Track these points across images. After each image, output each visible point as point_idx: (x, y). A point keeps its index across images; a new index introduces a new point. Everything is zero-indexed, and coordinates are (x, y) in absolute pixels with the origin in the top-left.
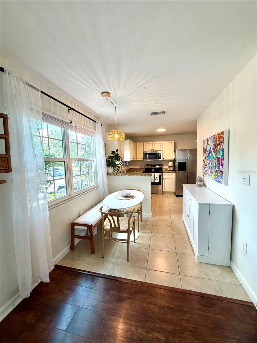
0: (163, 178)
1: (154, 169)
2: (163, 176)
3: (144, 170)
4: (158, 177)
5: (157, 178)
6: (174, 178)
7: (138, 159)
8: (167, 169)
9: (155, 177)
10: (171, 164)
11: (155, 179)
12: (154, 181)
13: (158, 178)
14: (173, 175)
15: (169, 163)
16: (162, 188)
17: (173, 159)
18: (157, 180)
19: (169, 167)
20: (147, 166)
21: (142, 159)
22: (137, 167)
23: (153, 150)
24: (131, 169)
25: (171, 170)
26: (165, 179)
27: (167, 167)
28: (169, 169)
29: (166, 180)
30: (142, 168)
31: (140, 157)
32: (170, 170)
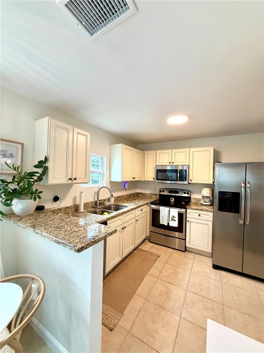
0: (188, 219)
1: (173, 199)
2: (188, 215)
3: (158, 198)
4: (176, 216)
5: (175, 218)
6: (211, 224)
7: (146, 179)
8: (200, 200)
9: (171, 217)
10: (206, 192)
11: (170, 219)
12: (168, 224)
13: (177, 219)
14: (208, 217)
15: (203, 191)
16: (185, 240)
17: (212, 183)
18: (174, 222)
19: (204, 197)
20: (163, 191)
21: (152, 180)
22: (148, 192)
23: (173, 164)
24: (138, 194)
25: (206, 204)
26: (191, 222)
27: (199, 197)
28: (202, 202)
29: (192, 224)
30: (155, 195)
31: (150, 175)
32: (204, 203)
